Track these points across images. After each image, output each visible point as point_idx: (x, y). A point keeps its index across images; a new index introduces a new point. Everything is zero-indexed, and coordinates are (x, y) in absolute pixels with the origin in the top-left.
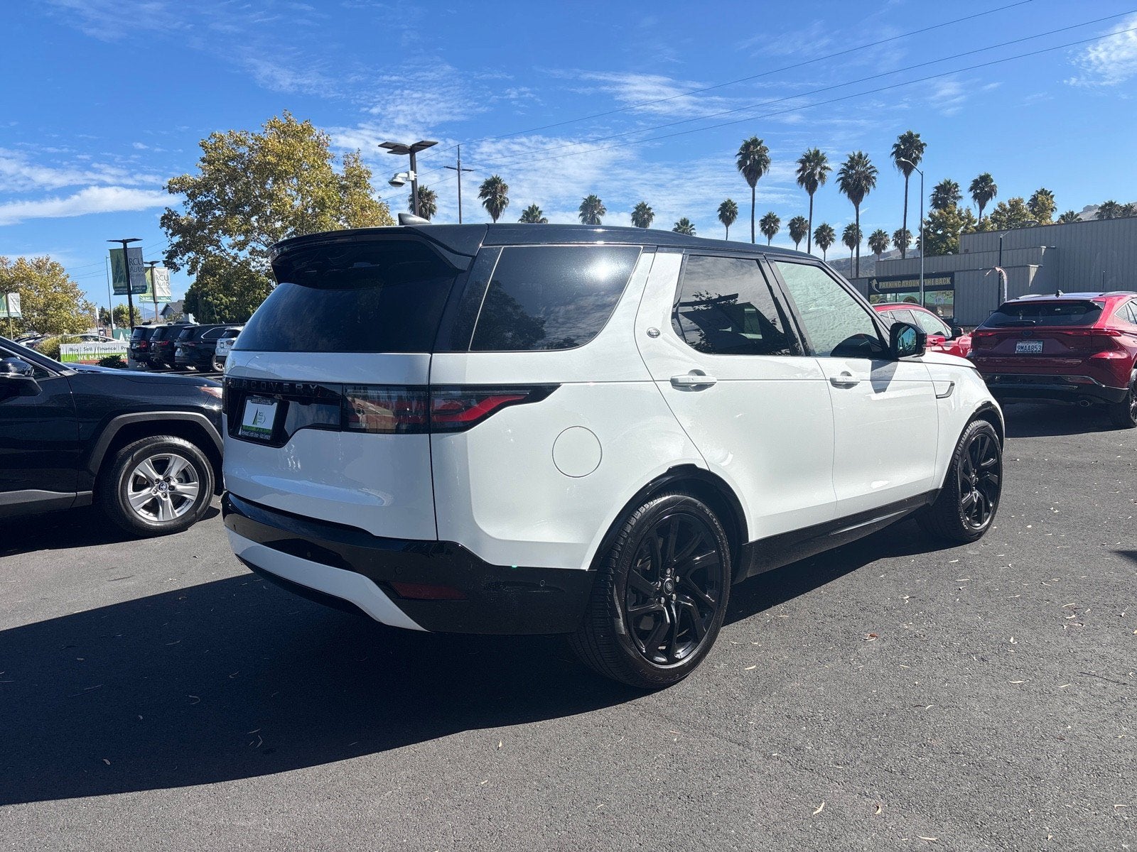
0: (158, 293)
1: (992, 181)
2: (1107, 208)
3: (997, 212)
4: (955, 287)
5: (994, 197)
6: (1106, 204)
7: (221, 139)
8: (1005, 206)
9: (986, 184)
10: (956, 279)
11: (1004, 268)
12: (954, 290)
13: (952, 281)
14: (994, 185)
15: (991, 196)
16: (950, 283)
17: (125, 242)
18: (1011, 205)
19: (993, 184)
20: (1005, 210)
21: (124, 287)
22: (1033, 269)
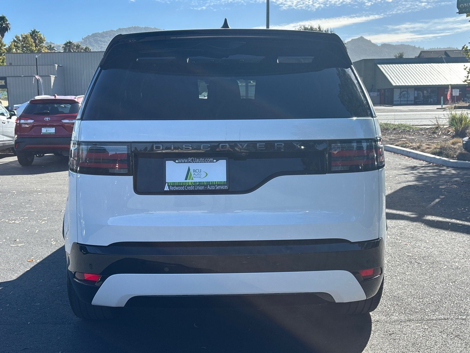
1: (7, 21)
2: (68, 45)
3: (15, 41)
4: (8, 87)
5: (9, 31)
6: (68, 43)
8: (19, 37)
9: (4, 22)
10: (8, 82)
11: (40, 76)
12: (8, 89)
13: (6, 82)
14: (9, 23)
15: (7, 30)
16: (4, 84)
18: (24, 38)
19: (7, 22)
20: (19, 40)
22: (53, 78)
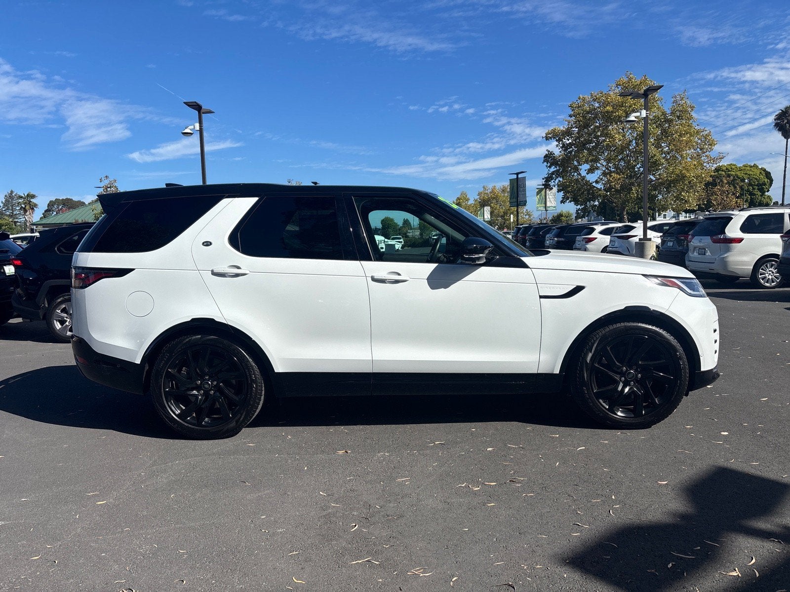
0: (548, 204)
7: (584, 100)
17: (517, 174)
21: (515, 202)
